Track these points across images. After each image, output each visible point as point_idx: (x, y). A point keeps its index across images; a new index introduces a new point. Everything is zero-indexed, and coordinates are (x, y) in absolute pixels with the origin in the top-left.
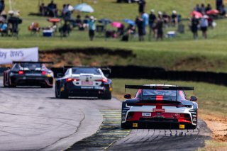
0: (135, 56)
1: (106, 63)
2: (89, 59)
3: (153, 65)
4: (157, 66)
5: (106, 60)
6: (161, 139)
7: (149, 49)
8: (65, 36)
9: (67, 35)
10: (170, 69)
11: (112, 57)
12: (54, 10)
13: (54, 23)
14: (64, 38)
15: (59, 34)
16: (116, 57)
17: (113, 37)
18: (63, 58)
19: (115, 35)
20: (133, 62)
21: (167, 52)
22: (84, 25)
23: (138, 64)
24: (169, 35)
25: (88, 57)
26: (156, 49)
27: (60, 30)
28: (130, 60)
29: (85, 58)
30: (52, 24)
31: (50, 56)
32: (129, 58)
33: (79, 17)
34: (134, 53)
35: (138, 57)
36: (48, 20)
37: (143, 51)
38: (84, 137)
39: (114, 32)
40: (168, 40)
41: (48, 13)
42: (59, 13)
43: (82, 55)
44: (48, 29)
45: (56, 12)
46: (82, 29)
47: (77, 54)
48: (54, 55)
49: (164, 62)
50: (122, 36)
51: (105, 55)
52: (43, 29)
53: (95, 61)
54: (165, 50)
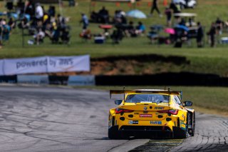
0: (188, 63)
1: (159, 70)
2: (142, 66)
3: (206, 72)
4: (211, 72)
5: (159, 67)
6: (215, 147)
7: (203, 56)
8: (117, 43)
9: (119, 41)
10: (224, 76)
11: (165, 64)
12: (105, 17)
13: (106, 30)
14: (116, 45)
15: (111, 41)
16: (169, 64)
17: (166, 43)
18: (115, 66)
19: (169, 41)
20: (186, 69)
21: (221, 59)
22: (137, 32)
23: (191, 71)
24: (223, 41)
25: (141, 64)
26: (210, 56)
27: (112, 37)
28: (184, 67)
29: (138, 65)
30: (103, 30)
31: (102, 63)
32: (182, 65)
33: (131, 23)
34: (188, 59)
35: (192, 63)
36: (100, 27)
37: (197, 58)
38: (137, 146)
39: (167, 38)
40: (222, 46)
41: (99, 20)
42: (111, 20)
43: (134, 62)
44: (100, 36)
45: (108, 18)
46: (134, 35)
47: (130, 61)
48: (106, 62)
49: (219, 69)
50: (175, 43)
51: (158, 62)
52: (95, 36)
53: (148, 68)
54: (219, 56)
